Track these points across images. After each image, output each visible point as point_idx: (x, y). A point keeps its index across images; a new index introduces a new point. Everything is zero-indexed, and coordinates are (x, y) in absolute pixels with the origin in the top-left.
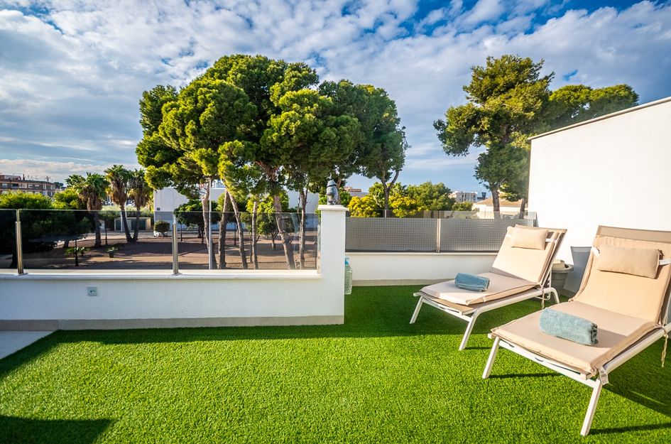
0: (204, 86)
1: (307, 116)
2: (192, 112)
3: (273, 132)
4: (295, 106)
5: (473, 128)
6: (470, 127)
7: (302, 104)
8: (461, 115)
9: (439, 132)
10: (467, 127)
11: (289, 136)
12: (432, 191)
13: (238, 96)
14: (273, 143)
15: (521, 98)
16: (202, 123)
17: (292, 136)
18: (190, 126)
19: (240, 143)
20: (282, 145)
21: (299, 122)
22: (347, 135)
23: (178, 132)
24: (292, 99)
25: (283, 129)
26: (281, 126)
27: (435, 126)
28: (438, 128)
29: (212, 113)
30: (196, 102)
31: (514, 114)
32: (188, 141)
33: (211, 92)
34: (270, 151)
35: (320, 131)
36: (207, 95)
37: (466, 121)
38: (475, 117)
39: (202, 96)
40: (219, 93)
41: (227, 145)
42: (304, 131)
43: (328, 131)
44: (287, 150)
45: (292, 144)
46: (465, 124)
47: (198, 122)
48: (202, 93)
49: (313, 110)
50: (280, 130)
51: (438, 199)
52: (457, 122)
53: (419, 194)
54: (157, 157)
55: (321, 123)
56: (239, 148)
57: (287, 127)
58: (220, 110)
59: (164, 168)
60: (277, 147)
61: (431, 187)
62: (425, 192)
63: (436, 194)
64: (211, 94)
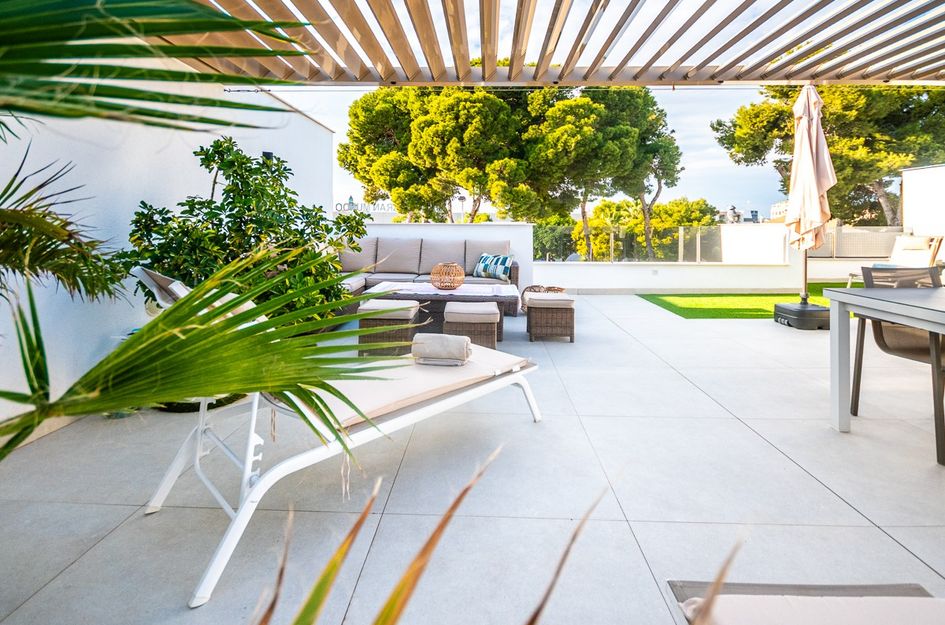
0: (466, 101)
1: (586, 129)
2: (454, 128)
3: (547, 148)
4: (570, 118)
5: (775, 132)
6: (771, 130)
7: (578, 117)
8: (758, 117)
9: (719, 135)
10: (768, 131)
11: (566, 152)
12: (689, 210)
13: (502, 109)
14: (547, 160)
15: (836, 94)
16: (466, 140)
17: (570, 152)
18: (454, 144)
19: (512, 162)
20: (557, 162)
21: (579, 137)
22: (629, 149)
23: (436, 150)
24: (564, 111)
25: (560, 146)
26: (558, 141)
27: (712, 127)
28: (717, 130)
29: (477, 129)
30: (457, 117)
31: (831, 114)
32: (448, 160)
33: (474, 107)
34: (542, 169)
35: (600, 146)
36: (472, 111)
37: (765, 123)
38: (777, 119)
39: (466, 111)
40: (484, 106)
41: (497, 164)
42: (584, 145)
43: (610, 144)
44: (561, 168)
45: (569, 161)
46: (764, 127)
47: (461, 140)
48: (465, 108)
49: (590, 122)
50: (556, 145)
51: (699, 221)
52: (753, 125)
53: (671, 216)
54: (401, 178)
55: (600, 135)
56: (511, 167)
57: (565, 143)
58: (484, 126)
59: (411, 190)
60: (551, 164)
61: (687, 205)
62: (679, 212)
63: (697, 214)
64: (476, 109)
